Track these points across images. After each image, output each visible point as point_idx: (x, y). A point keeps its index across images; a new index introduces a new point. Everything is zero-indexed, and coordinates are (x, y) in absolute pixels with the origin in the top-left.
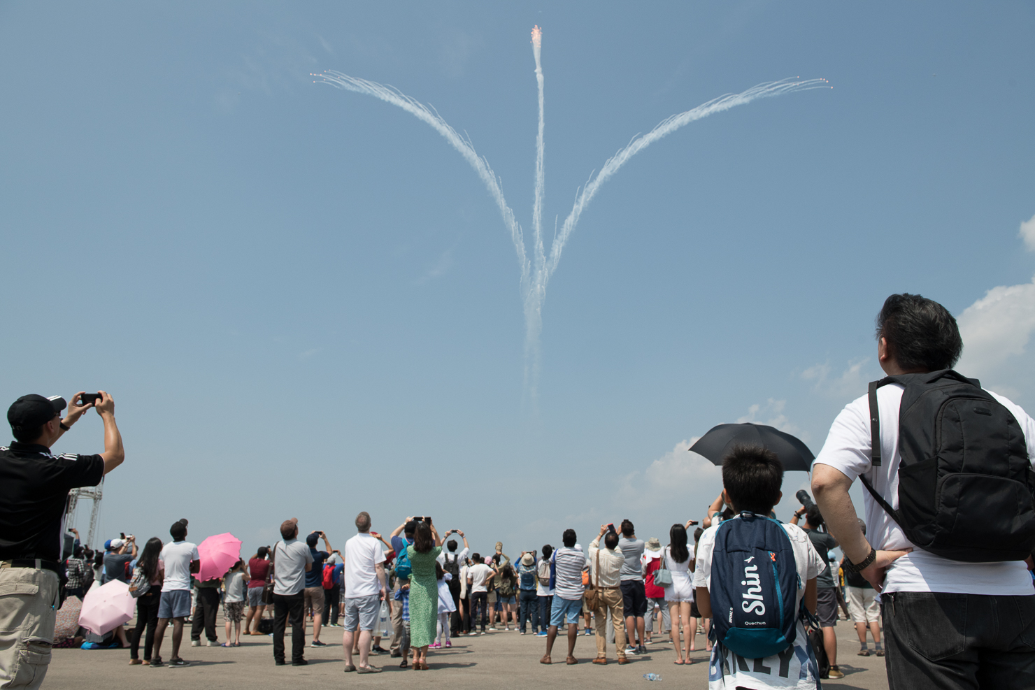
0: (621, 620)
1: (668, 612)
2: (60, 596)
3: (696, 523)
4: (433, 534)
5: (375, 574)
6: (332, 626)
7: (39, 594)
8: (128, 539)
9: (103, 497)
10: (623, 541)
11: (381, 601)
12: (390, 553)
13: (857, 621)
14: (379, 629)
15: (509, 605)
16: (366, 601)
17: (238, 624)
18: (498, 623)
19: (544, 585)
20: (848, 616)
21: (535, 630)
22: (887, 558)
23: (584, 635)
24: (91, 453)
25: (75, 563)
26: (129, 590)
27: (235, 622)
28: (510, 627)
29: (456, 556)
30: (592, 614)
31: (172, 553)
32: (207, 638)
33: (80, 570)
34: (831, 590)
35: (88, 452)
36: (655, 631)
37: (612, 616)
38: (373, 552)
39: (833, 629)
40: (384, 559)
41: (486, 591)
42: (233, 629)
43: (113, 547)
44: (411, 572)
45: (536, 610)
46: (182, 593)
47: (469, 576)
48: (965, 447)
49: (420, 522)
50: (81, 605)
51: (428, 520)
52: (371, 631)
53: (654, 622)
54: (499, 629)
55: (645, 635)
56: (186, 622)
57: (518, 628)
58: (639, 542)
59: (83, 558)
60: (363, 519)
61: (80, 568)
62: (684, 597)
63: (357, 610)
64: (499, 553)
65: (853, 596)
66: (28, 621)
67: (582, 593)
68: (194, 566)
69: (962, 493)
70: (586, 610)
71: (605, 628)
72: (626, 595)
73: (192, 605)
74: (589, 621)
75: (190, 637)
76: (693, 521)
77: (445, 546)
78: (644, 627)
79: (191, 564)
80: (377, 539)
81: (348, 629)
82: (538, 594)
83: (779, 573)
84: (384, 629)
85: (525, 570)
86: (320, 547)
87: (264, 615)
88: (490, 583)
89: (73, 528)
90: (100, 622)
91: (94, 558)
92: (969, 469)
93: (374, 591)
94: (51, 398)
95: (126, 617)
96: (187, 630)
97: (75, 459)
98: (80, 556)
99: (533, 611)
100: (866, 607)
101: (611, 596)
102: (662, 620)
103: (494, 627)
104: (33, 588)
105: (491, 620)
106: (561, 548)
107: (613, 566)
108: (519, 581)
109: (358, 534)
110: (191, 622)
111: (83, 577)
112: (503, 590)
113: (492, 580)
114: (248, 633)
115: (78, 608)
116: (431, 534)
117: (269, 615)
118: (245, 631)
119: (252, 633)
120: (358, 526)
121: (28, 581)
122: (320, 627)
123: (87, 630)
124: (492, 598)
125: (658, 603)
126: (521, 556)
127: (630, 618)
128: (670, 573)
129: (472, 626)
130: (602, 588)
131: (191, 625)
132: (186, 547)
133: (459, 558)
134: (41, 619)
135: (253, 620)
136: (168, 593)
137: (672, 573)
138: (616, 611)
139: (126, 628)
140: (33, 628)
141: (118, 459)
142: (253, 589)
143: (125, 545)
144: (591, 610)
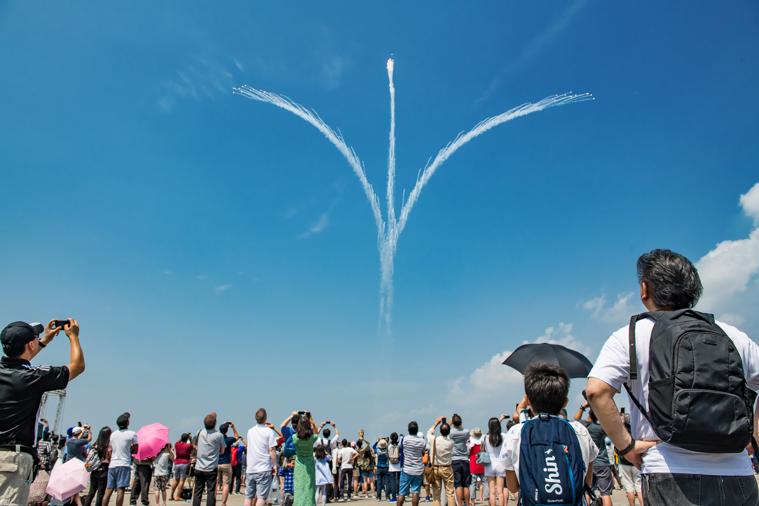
0: (452, 491)
1: (487, 484)
2: (34, 473)
3: (508, 417)
4: (312, 424)
5: (269, 455)
6: (235, 494)
7: (18, 471)
8: (85, 427)
9: (66, 394)
10: (453, 431)
11: (273, 476)
12: (280, 439)
13: (628, 491)
14: (271, 497)
15: (368, 478)
16: (262, 476)
17: (164, 492)
18: (360, 492)
19: (394, 463)
20: (621, 487)
21: (388, 498)
22: (643, 447)
23: (425, 501)
24: (60, 365)
25: (44, 445)
26: (85, 466)
27: (162, 491)
28: (369, 495)
29: (329, 441)
30: (431, 485)
31: (118, 438)
32: (142, 503)
33: (48, 450)
34: (608, 468)
35: (58, 364)
36: (477, 498)
37: (445, 488)
38: (268, 439)
39: (610, 497)
40: (276, 444)
41: (352, 468)
42: (161, 495)
43: (74, 433)
44: (295, 454)
45: (389, 482)
46: (124, 469)
47: (339, 457)
48: (695, 370)
49: (303, 416)
50: (49, 478)
51: (309, 415)
52: (265, 499)
53: (477, 491)
54: (361, 497)
55: (470, 502)
56: (126, 490)
57: (375, 496)
58: (465, 431)
59: (50, 441)
60: (261, 414)
61: (48, 448)
62: (499, 473)
63: (255, 483)
64: (361, 438)
65: (624, 472)
66: (9, 492)
67: (423, 469)
68: (133, 448)
69: (691, 404)
70: (426, 482)
71: (440, 497)
72: (456, 471)
73: (131, 477)
74: (428, 491)
75: (129, 502)
76: (506, 415)
77: (321, 433)
78: (469, 495)
79: (132, 447)
80: (270, 429)
81: (248, 497)
82: (390, 470)
83: (570, 461)
84: (275, 497)
85: (380, 452)
86: (230, 433)
87: (185, 485)
88: (354, 461)
89: (43, 418)
90: (62, 491)
91: (58, 441)
92: (698, 386)
93: (268, 468)
94: (33, 324)
95: (81, 487)
96: (127, 496)
97: (48, 370)
98: (48, 439)
99: (386, 483)
100: (634, 480)
101: (445, 472)
102: (483, 490)
103: (357, 495)
104: (13, 467)
105: (355, 490)
106: (407, 435)
107: (447, 449)
108: (376, 460)
109: (257, 425)
110: (130, 490)
111: (50, 455)
112: (364, 467)
113: (356, 460)
114: (173, 499)
115: (46, 480)
116: (310, 425)
117: (188, 485)
118: (170, 498)
119: (176, 499)
120: (257, 419)
121: (10, 462)
122: (227, 495)
123: (52, 496)
124: (356, 474)
125: (480, 477)
126: (377, 441)
127: (459, 489)
128: (488, 455)
129: (341, 494)
130: (438, 466)
131: (130, 492)
132: (128, 434)
133: (331, 442)
134: (18, 490)
135: (177, 489)
136: (113, 469)
137: (490, 455)
138: (448, 484)
139: (81, 495)
140: (12, 497)
141: (80, 368)
142: (178, 466)
143: (83, 432)
144: (430, 483)
